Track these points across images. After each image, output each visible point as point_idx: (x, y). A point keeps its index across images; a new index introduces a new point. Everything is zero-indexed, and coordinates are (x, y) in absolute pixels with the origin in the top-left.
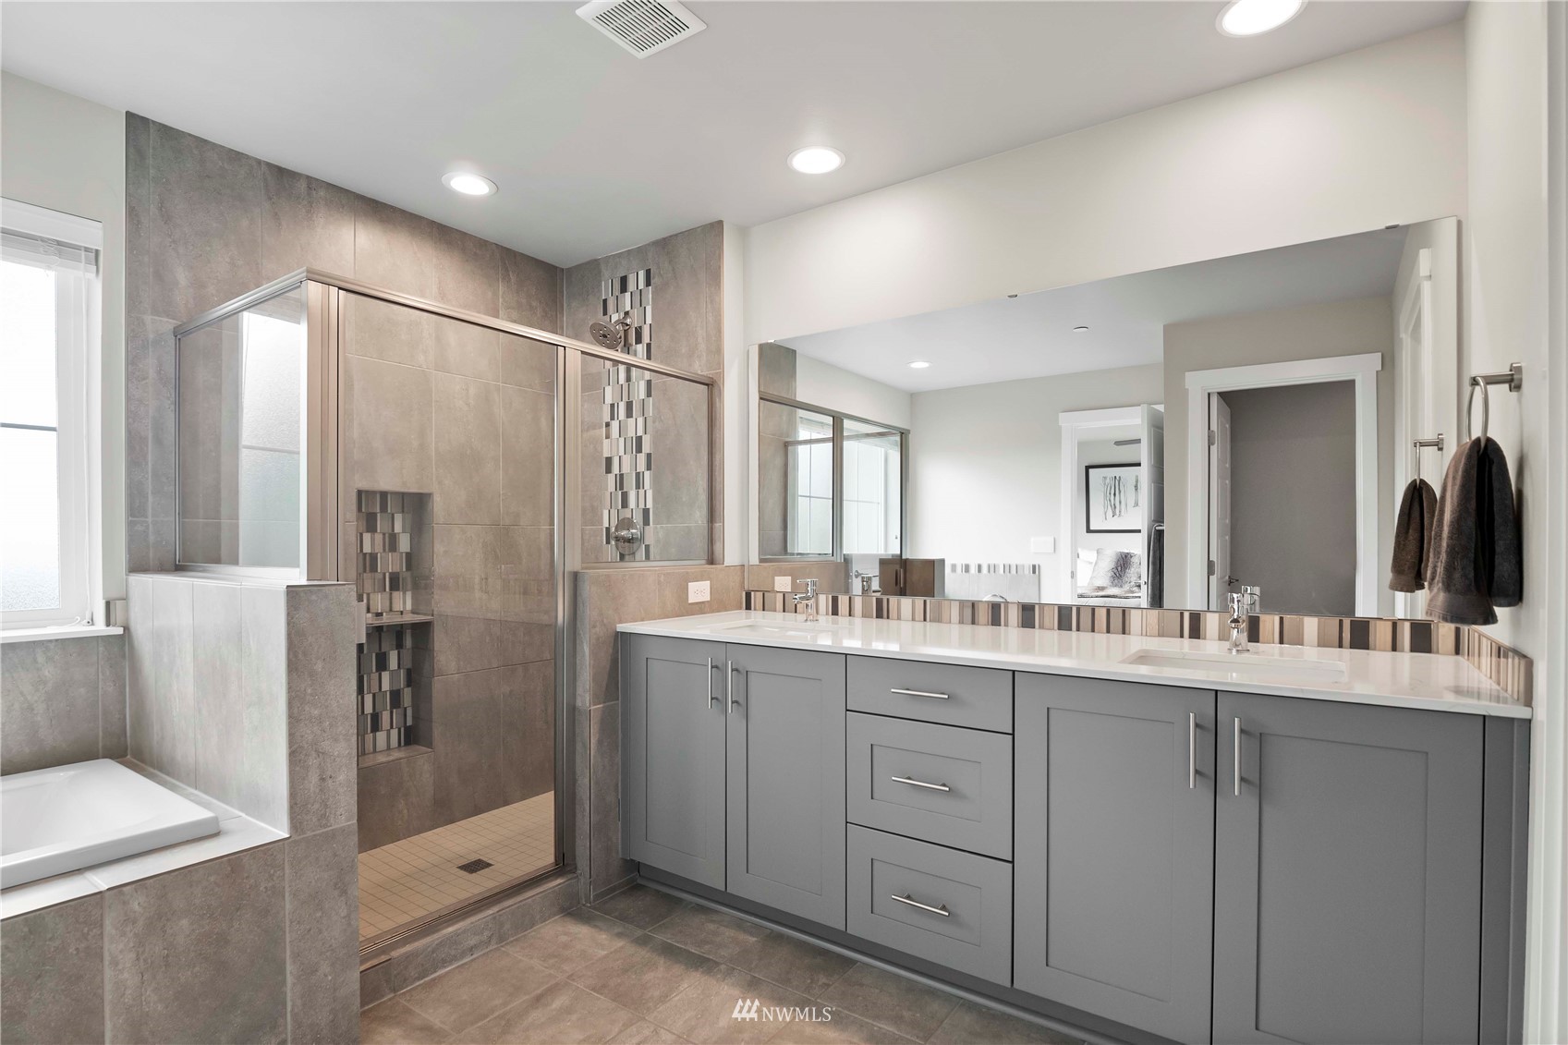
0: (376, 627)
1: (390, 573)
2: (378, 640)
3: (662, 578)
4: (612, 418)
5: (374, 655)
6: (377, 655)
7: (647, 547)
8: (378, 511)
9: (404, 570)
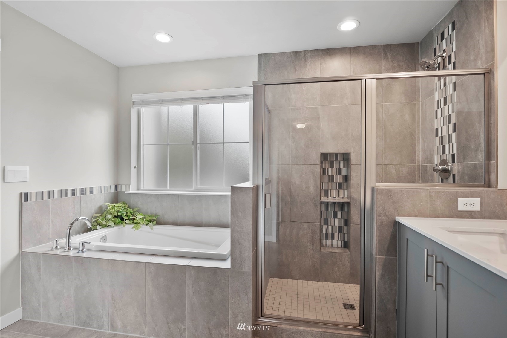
0: (333, 202)
1: (339, 183)
2: (333, 207)
3: (433, 194)
4: (438, 108)
5: (332, 212)
6: (333, 212)
7: (454, 175)
8: (334, 160)
9: (344, 182)
